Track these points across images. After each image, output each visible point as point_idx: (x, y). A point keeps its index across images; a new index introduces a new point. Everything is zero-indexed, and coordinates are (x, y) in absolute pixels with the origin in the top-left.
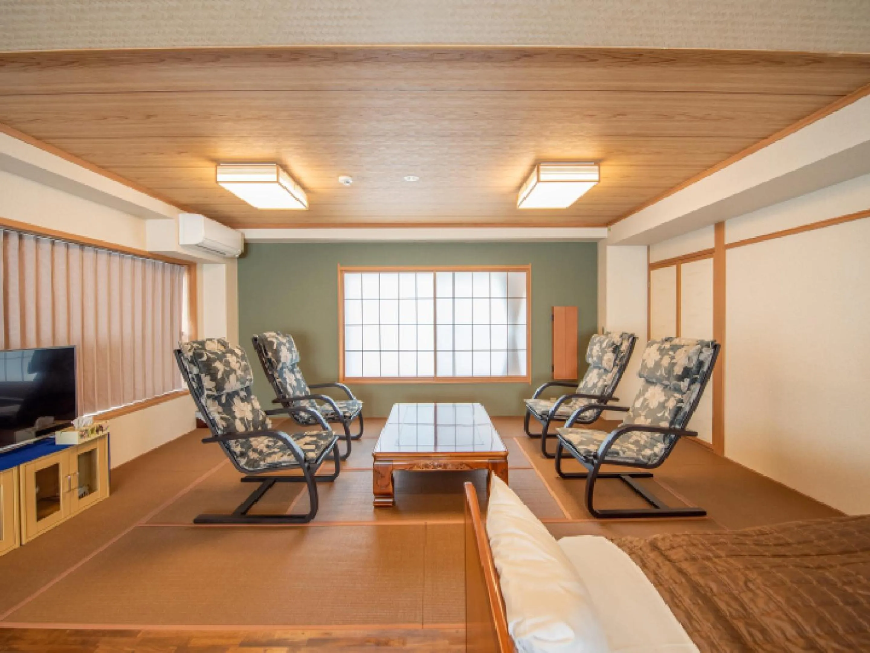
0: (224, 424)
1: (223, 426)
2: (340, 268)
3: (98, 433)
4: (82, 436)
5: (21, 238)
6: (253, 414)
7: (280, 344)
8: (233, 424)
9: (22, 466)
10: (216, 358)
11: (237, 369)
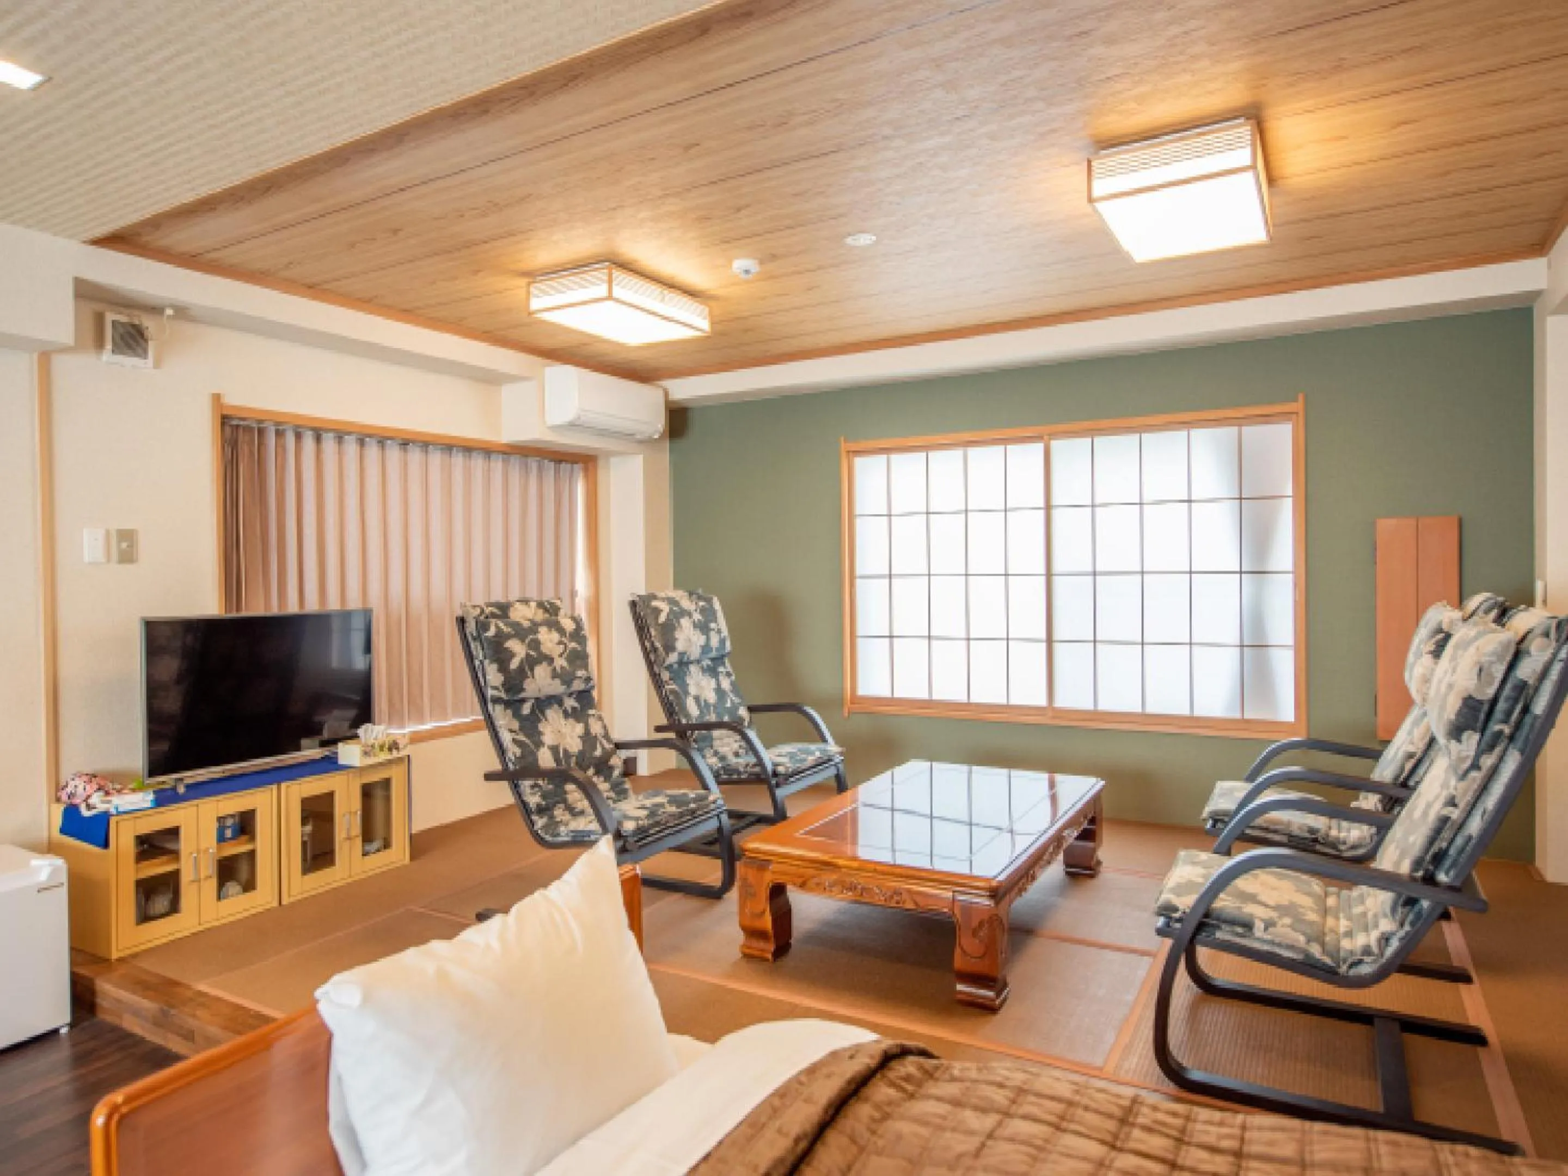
0: (518, 751)
1: (514, 754)
2: (844, 446)
3: (391, 754)
4: (366, 753)
5: (318, 439)
6: (584, 742)
7: (679, 613)
8: (534, 755)
9: (283, 785)
10: (513, 632)
11: (555, 656)
